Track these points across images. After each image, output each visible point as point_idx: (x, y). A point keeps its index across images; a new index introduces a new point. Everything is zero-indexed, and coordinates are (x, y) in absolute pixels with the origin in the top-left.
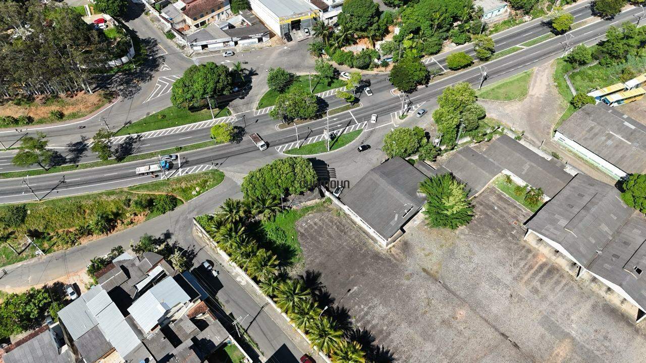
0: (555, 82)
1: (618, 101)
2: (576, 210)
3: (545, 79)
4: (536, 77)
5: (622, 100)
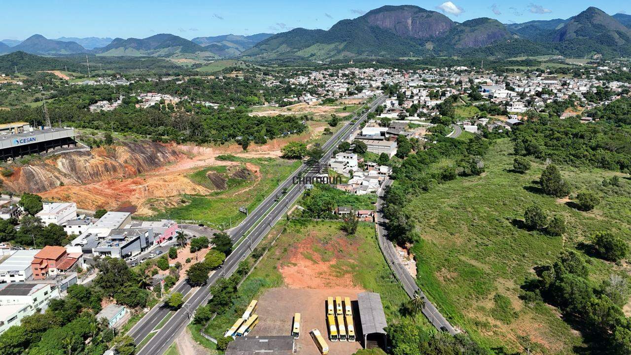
0: (197, 342)
1: (246, 331)
3: (188, 344)
4: (181, 346)
5: (248, 328)
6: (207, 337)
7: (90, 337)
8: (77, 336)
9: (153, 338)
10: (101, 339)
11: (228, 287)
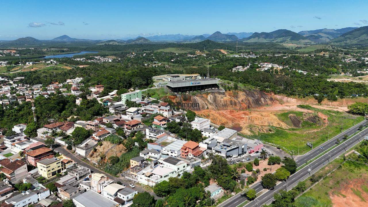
7: (199, 199)
8: (192, 197)
10: (205, 203)
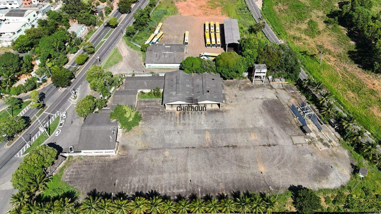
0: (129, 46)
1: (157, 41)
2: (175, 86)
3: (124, 47)
4: (120, 48)
5: (158, 39)
6: (134, 44)
7: (67, 42)
8: (59, 42)
9: (103, 44)
10: (74, 43)
11: (144, 14)
